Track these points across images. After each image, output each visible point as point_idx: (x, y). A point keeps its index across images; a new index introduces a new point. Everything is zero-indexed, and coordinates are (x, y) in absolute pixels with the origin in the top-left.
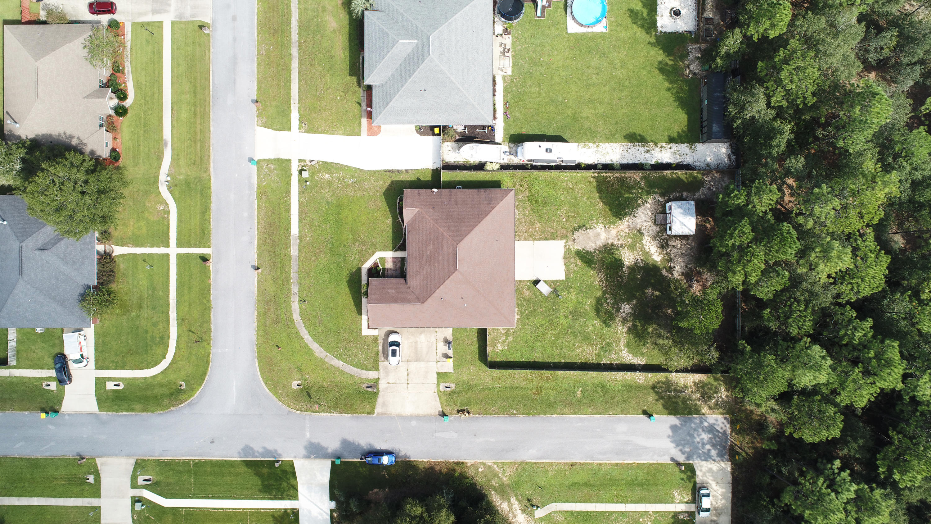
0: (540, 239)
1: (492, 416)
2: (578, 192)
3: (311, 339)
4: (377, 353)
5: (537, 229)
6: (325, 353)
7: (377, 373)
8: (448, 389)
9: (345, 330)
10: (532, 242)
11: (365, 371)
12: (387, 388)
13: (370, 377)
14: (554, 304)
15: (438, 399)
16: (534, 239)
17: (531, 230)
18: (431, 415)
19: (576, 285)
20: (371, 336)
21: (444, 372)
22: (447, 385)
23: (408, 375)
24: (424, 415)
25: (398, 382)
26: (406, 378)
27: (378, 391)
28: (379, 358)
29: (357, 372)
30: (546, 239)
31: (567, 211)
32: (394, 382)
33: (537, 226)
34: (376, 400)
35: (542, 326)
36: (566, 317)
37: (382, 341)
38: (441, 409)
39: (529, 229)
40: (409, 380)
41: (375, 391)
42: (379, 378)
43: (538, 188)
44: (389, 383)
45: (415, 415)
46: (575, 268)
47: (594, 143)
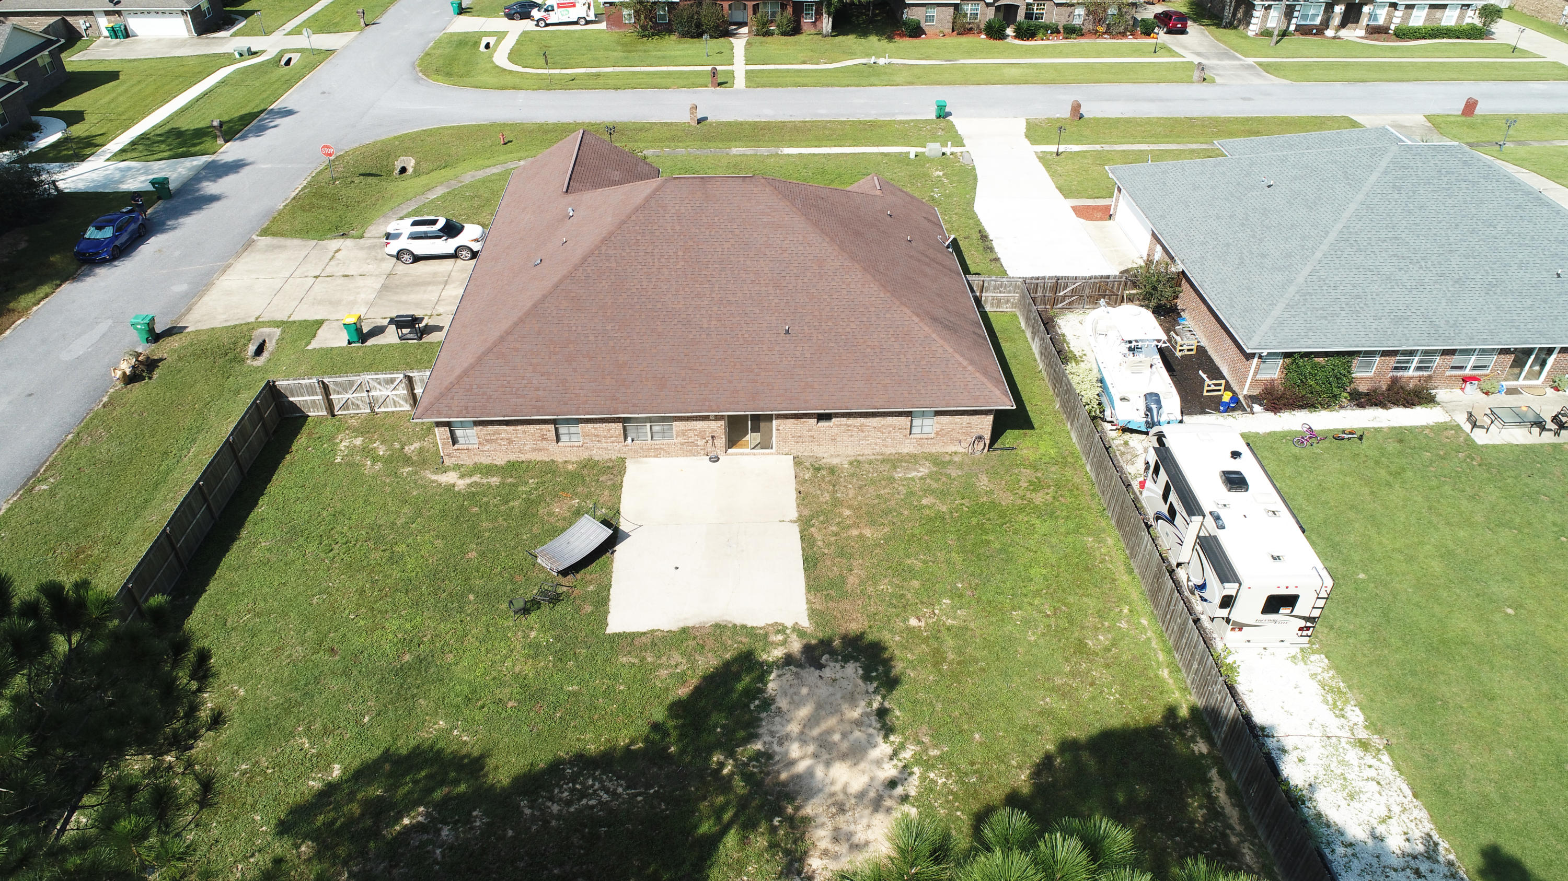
0: (807, 540)
2: (1073, 674)
5: (855, 532)
8: (252, 348)
10: (794, 515)
12: (325, 250)
14: (486, 597)
15: (233, 324)
16: (805, 523)
17: (848, 512)
18: (185, 316)
19: (570, 678)
21: (317, 332)
22: (270, 346)
23: (346, 276)
24: (193, 305)
25: (333, 263)
26: (338, 275)
30: (811, 562)
31: (960, 632)
32: (338, 257)
33: (868, 532)
34: (297, 237)
35: (394, 559)
36: (407, 643)
38: (188, 330)
39: (850, 507)
40: (328, 280)
43: (1041, 531)
44: (338, 251)
45: (208, 290)
46: (664, 673)
47: (1371, 725)
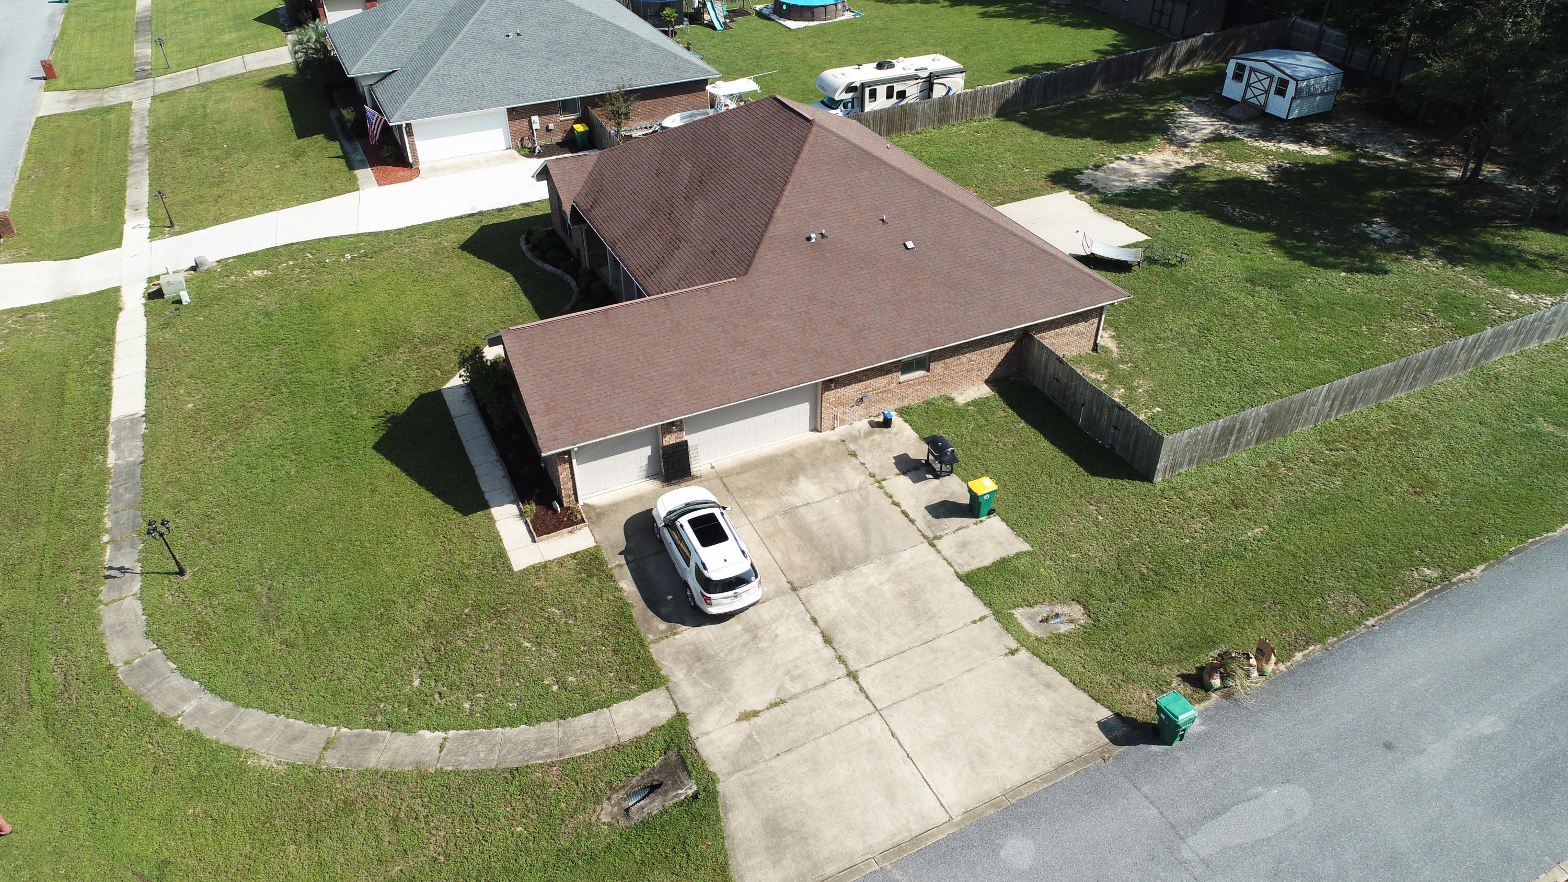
1: (1361, 629)
3: (217, 705)
4: (622, 612)
6: (320, 732)
7: (658, 696)
8: (1063, 625)
9: (416, 587)
11: (587, 719)
12: (750, 744)
13: (628, 733)
15: (1050, 673)
18: (1080, 760)
20: (560, 562)
21: (988, 562)
22: (1041, 612)
23: (827, 640)
24: (1043, 778)
25: (796, 688)
26: (828, 653)
27: (712, 779)
28: (640, 626)
29: (542, 742)
32: (771, 696)
34: (719, 836)
37: (622, 560)
38: (1104, 713)
40: (850, 656)
41: (689, 789)
42: (681, 717)
44: (747, 716)
45: (992, 803)
